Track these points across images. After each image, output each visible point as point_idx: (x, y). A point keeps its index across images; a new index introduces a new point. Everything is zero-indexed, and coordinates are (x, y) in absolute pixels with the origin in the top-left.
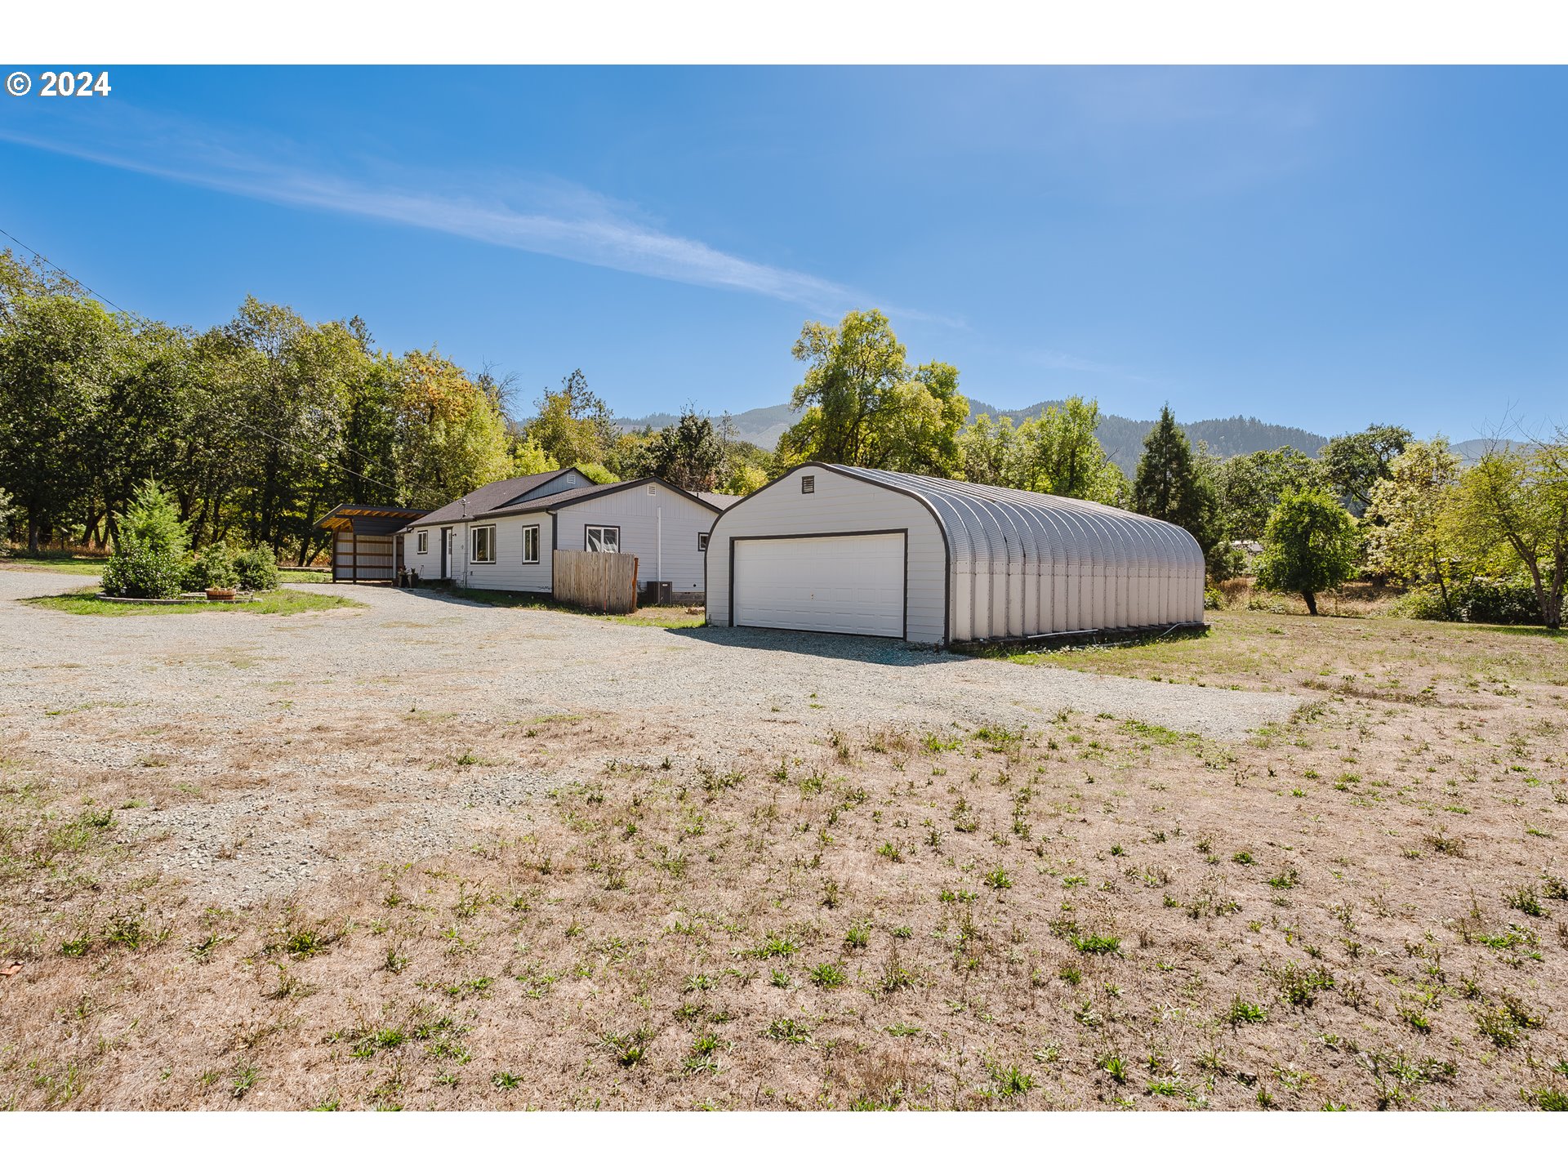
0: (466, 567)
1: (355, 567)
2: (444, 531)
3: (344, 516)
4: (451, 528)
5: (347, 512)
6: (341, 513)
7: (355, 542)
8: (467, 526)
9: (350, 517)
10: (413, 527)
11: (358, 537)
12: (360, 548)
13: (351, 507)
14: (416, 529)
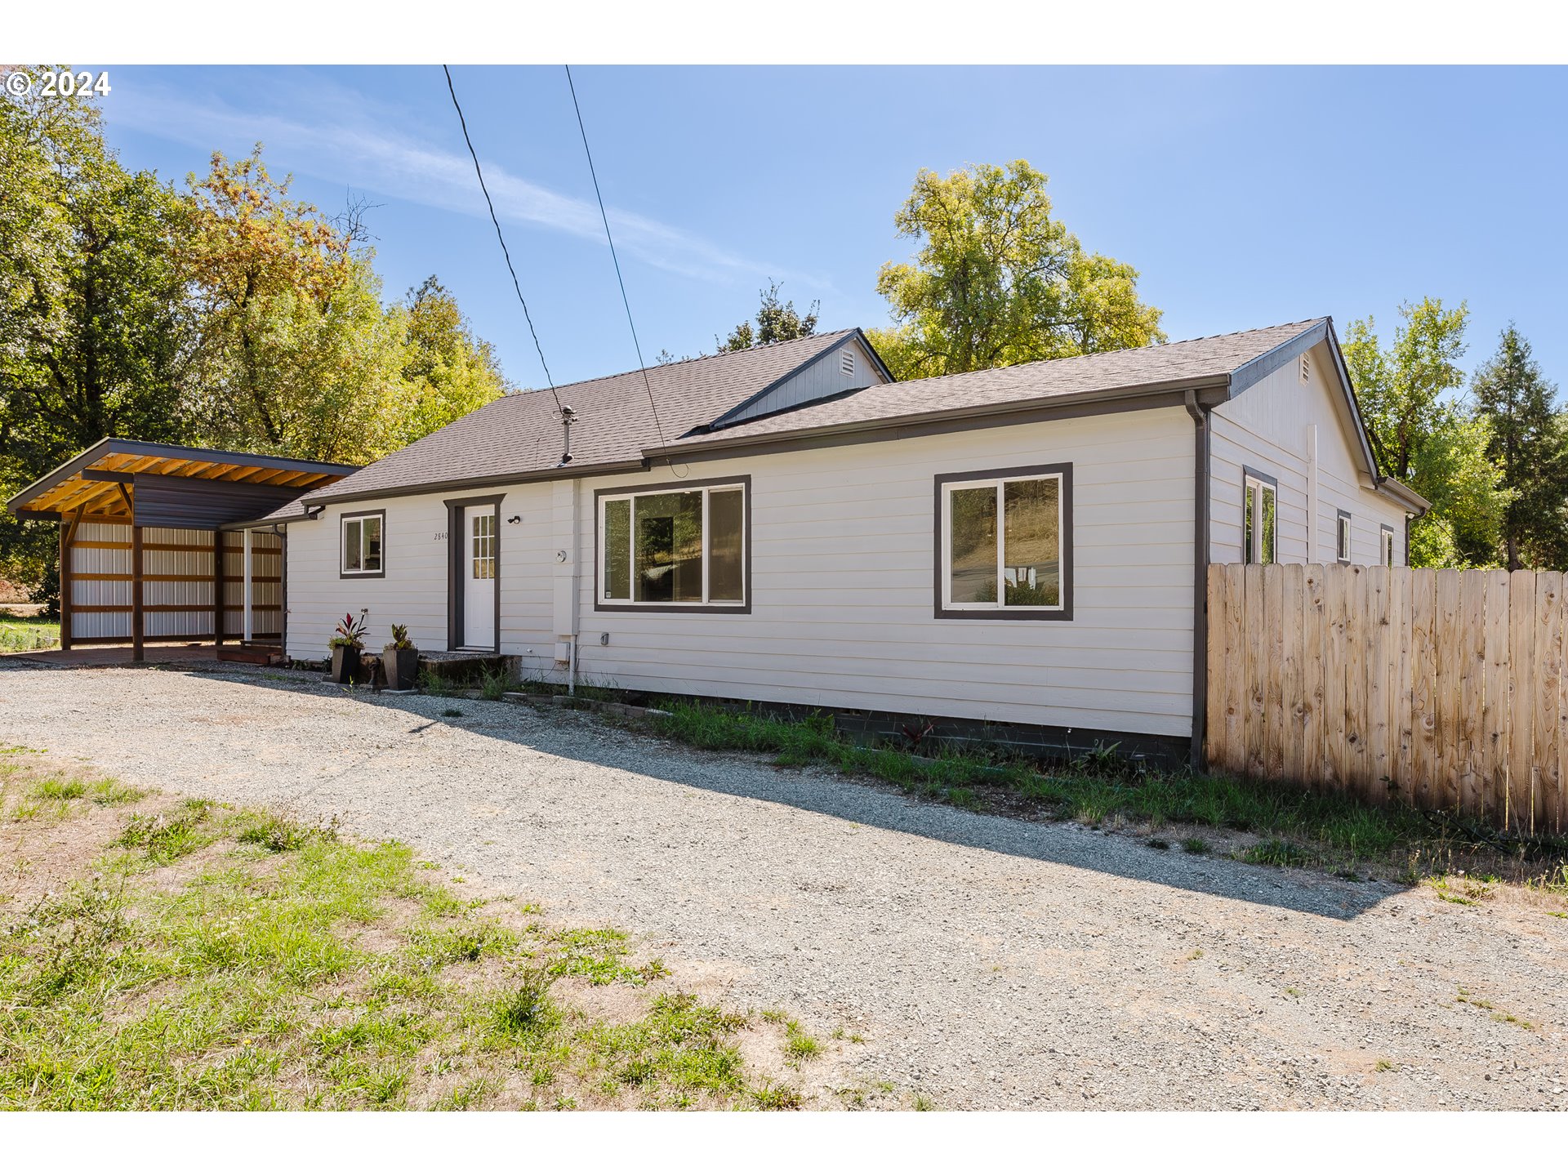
0: (577, 619)
1: (139, 609)
2: (456, 511)
3: (107, 476)
4: (497, 500)
5: (121, 461)
6: (99, 465)
7: (139, 547)
8: (578, 488)
9: (122, 478)
10: (323, 504)
11: (150, 535)
12: (152, 562)
13: (124, 448)
14: (333, 512)
